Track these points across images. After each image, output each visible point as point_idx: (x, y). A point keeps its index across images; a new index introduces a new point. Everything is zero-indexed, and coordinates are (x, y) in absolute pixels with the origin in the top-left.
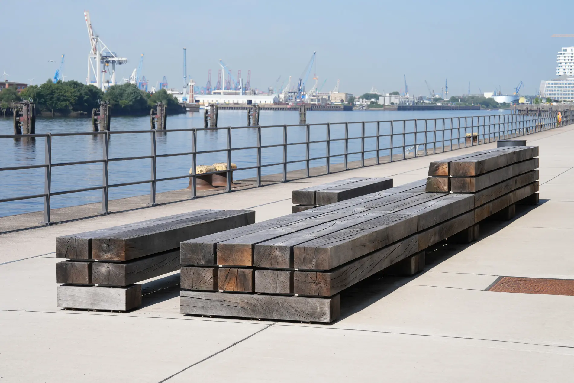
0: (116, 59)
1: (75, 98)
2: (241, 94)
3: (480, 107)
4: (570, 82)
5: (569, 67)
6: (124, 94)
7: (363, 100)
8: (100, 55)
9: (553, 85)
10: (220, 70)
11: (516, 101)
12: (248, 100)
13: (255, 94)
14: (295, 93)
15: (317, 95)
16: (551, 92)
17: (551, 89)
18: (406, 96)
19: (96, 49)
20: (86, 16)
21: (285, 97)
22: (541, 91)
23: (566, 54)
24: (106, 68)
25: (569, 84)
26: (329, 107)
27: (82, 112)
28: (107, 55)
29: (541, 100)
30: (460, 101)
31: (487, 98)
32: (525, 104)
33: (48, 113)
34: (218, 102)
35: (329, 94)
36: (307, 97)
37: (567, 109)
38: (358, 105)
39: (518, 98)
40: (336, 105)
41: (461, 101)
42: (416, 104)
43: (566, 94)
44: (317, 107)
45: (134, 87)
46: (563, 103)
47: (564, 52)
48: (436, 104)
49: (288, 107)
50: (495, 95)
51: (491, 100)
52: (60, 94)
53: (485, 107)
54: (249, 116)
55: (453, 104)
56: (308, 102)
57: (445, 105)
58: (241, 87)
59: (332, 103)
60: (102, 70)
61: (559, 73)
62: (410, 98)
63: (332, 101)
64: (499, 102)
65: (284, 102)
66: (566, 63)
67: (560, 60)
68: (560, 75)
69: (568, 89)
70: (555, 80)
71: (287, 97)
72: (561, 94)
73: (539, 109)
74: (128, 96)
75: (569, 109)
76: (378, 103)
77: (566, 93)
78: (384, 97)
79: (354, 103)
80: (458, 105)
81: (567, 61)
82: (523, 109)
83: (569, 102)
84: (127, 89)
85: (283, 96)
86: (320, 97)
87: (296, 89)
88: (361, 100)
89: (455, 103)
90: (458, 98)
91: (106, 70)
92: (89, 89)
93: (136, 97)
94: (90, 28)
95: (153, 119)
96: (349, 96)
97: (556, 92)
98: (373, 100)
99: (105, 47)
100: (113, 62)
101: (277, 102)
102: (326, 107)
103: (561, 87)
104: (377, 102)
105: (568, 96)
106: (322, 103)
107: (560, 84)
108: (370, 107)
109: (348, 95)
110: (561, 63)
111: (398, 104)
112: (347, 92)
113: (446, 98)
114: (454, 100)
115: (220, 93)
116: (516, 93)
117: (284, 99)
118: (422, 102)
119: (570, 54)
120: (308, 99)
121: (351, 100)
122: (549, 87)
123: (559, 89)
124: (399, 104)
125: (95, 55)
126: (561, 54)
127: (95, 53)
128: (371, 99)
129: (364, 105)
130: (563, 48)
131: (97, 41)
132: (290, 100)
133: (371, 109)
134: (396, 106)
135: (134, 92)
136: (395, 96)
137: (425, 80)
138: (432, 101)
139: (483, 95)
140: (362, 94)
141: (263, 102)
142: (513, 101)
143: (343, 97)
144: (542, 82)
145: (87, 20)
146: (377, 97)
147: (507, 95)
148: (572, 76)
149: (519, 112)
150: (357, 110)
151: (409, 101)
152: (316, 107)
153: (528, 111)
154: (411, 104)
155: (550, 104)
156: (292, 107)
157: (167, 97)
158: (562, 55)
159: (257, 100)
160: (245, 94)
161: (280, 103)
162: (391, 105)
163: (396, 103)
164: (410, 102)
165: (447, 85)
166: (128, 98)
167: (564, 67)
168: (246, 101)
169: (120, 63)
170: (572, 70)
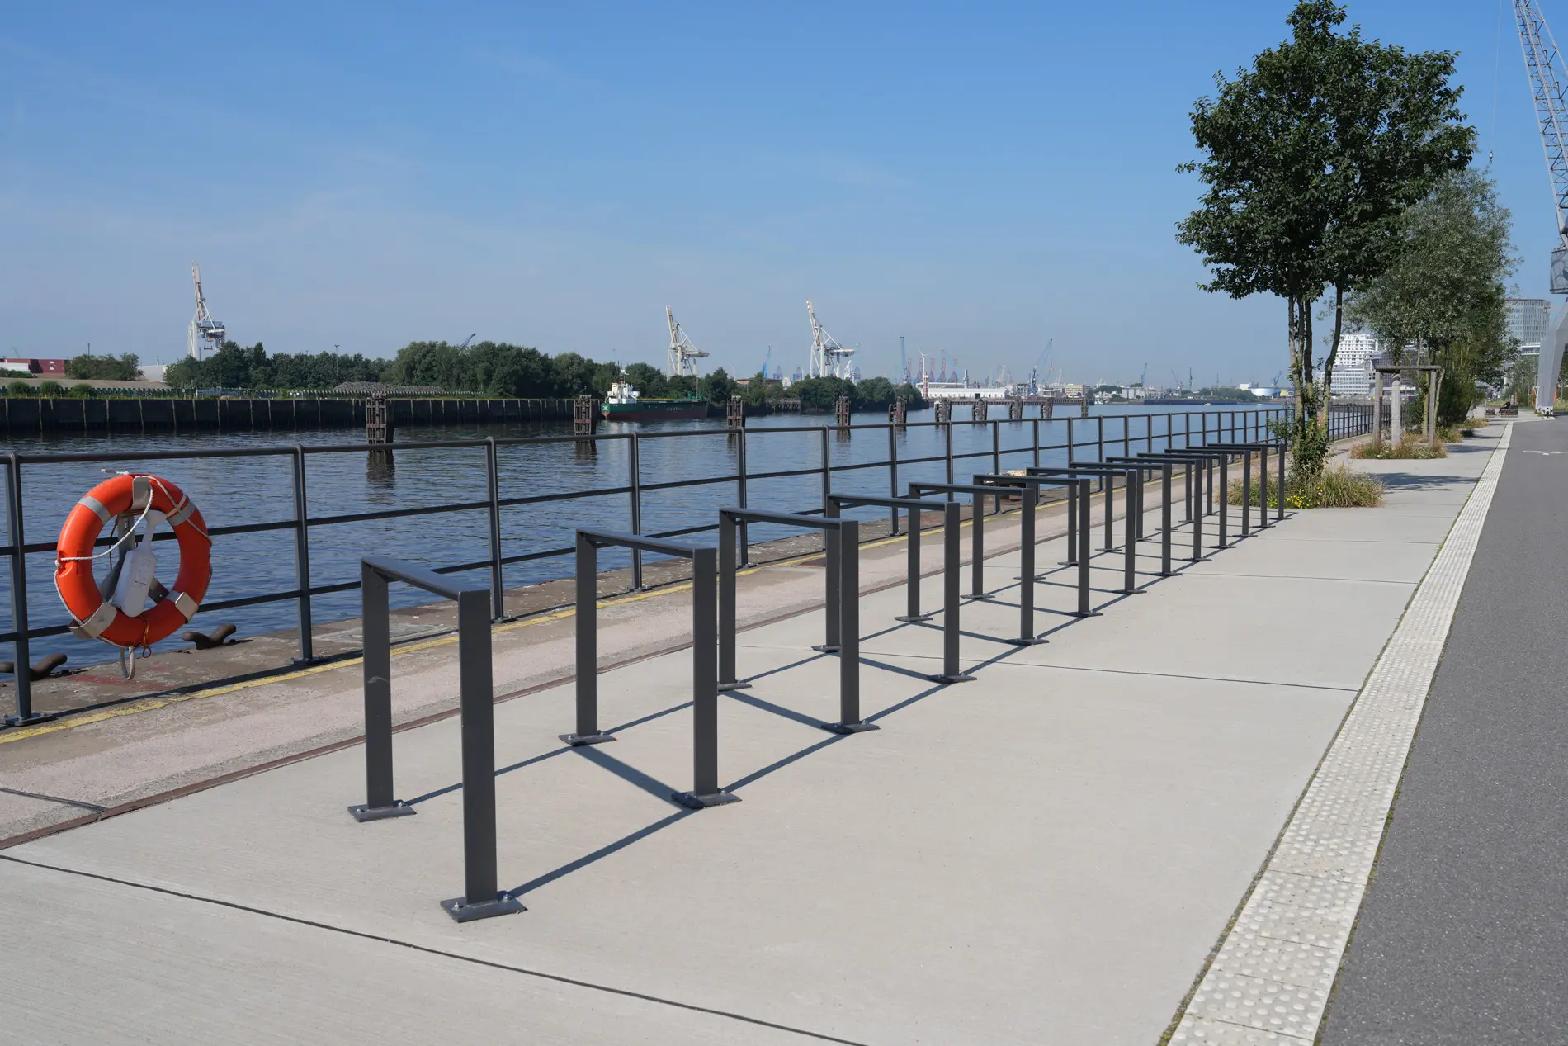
0: (841, 350)
2: (965, 386)
3: (1236, 400)
4: (1349, 373)
8: (824, 346)
11: (1277, 395)
12: (975, 394)
13: (983, 387)
14: (1027, 385)
15: (1051, 387)
18: (1153, 388)
19: (819, 341)
20: (808, 304)
21: (1013, 390)
24: (830, 360)
26: (1064, 401)
28: (832, 347)
30: (1211, 393)
31: (1243, 390)
33: (812, 409)
35: (1064, 386)
36: (1040, 390)
38: (1098, 399)
40: (1072, 399)
41: (1213, 394)
42: (1164, 397)
43: (1346, 387)
46: (1342, 396)
48: (1186, 397)
50: (1252, 387)
51: (1248, 393)
53: (1241, 400)
54: (1011, 412)
55: (1205, 397)
57: (1196, 398)
60: (826, 362)
62: (1157, 391)
63: (1067, 395)
64: (1257, 395)
65: (1017, 396)
66: (1343, 352)
69: (1347, 381)
71: (1017, 390)
72: (1339, 387)
76: (1121, 397)
77: (1346, 385)
78: (1128, 389)
79: (1093, 396)
80: (1211, 399)
81: (1343, 350)
85: (1010, 389)
86: (1054, 390)
87: (1028, 382)
88: (1100, 393)
89: (1207, 396)
90: (1209, 389)
91: (830, 363)
94: (813, 318)
95: (892, 414)
97: (1336, 385)
98: (1114, 393)
99: (830, 338)
100: (838, 354)
101: (1008, 396)
102: (1061, 401)
104: (1119, 396)
105: (1351, 389)
106: (1057, 397)
108: (1112, 400)
111: (1144, 397)
113: (1194, 390)
114: (1205, 392)
116: (1275, 385)
118: (1170, 395)
119: (1347, 342)
120: (1042, 392)
121: (1090, 392)
124: (1146, 397)
127: (819, 346)
131: (820, 332)
132: (1023, 393)
133: (1114, 401)
136: (1139, 388)
138: (1182, 394)
139: (1237, 386)
140: (1100, 386)
141: (993, 396)
143: (1079, 388)
145: (809, 309)
146: (1118, 389)
147: (1265, 387)
151: (1156, 394)
152: (1052, 401)
154: (1159, 398)
156: (1027, 402)
157: (910, 391)
159: (986, 393)
160: (971, 387)
162: (1135, 398)
163: (1142, 397)
164: (1158, 395)
165: (1192, 375)
168: (973, 395)
169: (846, 355)
170: (1351, 360)
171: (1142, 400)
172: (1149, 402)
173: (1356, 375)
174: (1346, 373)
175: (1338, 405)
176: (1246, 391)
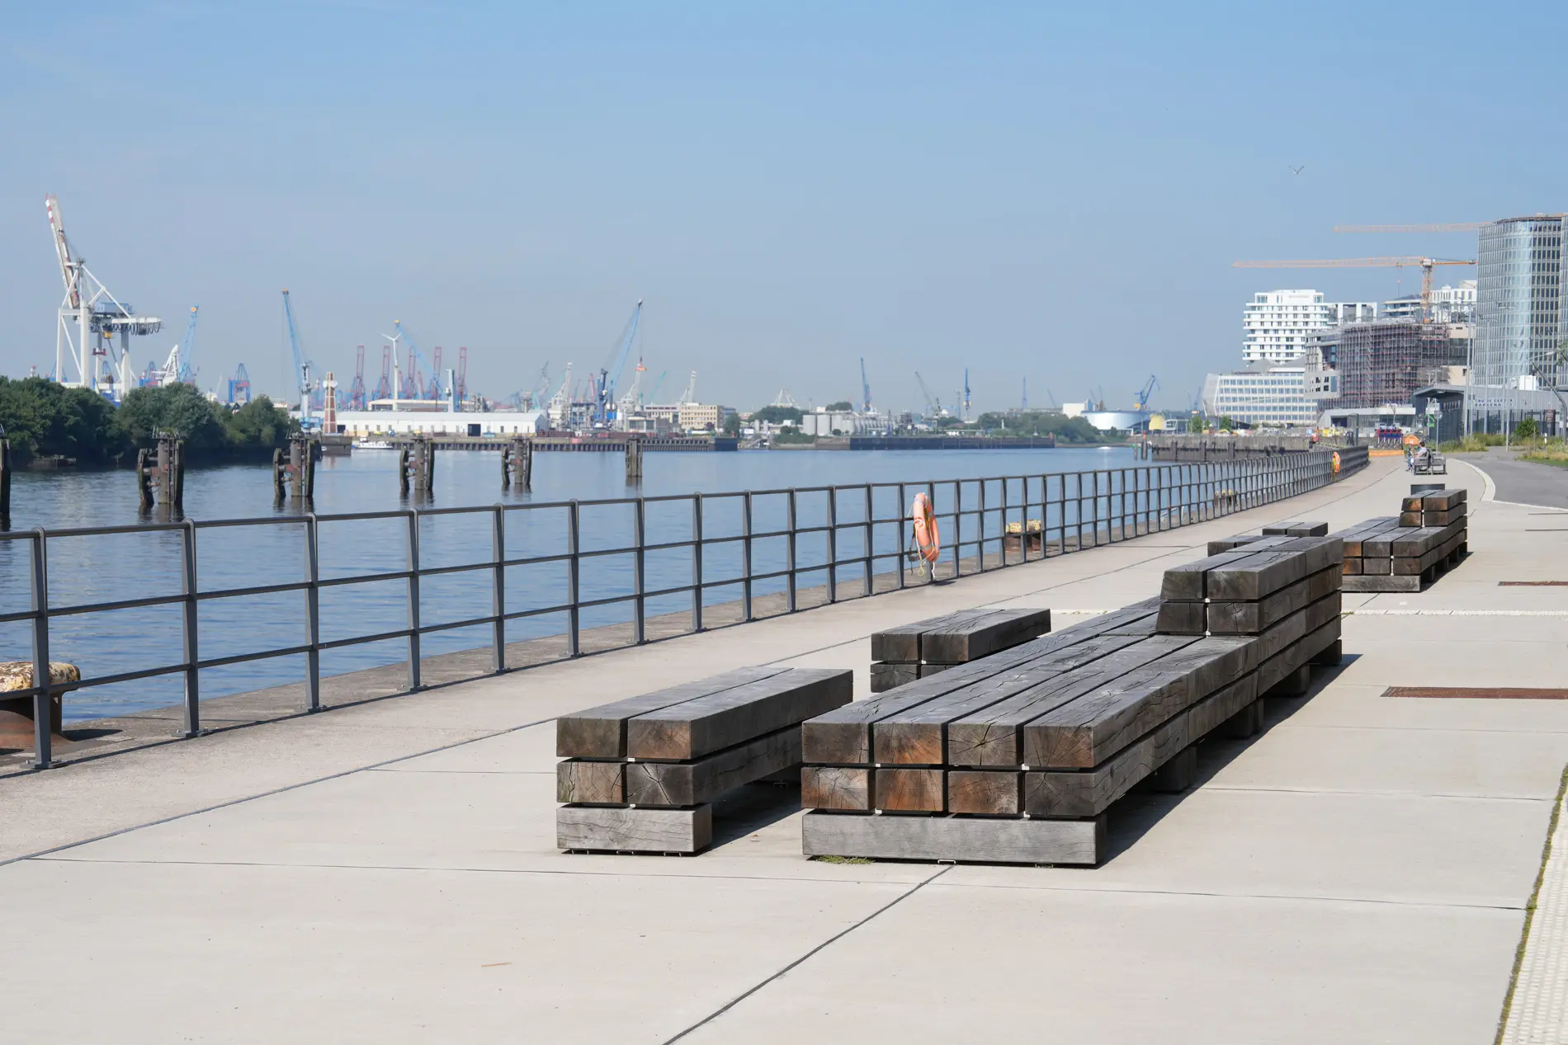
0: (130, 320)
1: (43, 421)
2: (451, 408)
3: (1053, 441)
4: (1276, 377)
5: (1274, 342)
6: (166, 410)
7: (761, 422)
8: (90, 309)
9: (1237, 386)
10: (388, 347)
11: (1142, 426)
12: (469, 425)
13: (486, 409)
14: (588, 405)
15: (645, 410)
16: (1232, 404)
17: (1232, 395)
18: (871, 413)
19: (78, 296)
20: (50, 209)
21: (563, 416)
22: (1208, 402)
23: (1265, 308)
24: (105, 343)
25: (1273, 382)
26: (678, 442)
27: (62, 457)
28: (109, 311)
29: (1207, 424)
30: (1003, 424)
31: (1070, 416)
32: (1164, 432)
34: (393, 431)
35: (675, 408)
36: (619, 416)
37: (1272, 444)
38: (749, 438)
39: (1146, 418)
40: (695, 437)
41: (1005, 426)
42: (894, 433)
43: (1268, 409)
44: (649, 442)
45: (191, 394)
46: (1260, 430)
47: (1261, 304)
48: (945, 433)
49: (575, 441)
50: (1090, 411)
51: (1081, 422)
52: (7, 411)
53: (1067, 440)
54: (506, 466)
55: (986, 433)
56: (622, 429)
57: (967, 436)
58: (452, 391)
59: (684, 430)
60: (95, 350)
61: (1249, 354)
62: (880, 417)
63: (683, 427)
64: (1099, 428)
65: (560, 430)
66: (1266, 331)
67: (1252, 324)
68: (1252, 361)
69: (1271, 395)
70: (1240, 374)
71: (569, 416)
72: (1255, 408)
73: (1205, 444)
74: (177, 416)
75: (1277, 445)
76: (801, 432)
77: (1268, 404)
78: (817, 414)
79: (740, 430)
80: (999, 437)
81: (1267, 326)
82: (1165, 446)
83: (1277, 427)
84: (173, 400)
85: (557, 414)
86: (654, 417)
87: (592, 396)
88: (757, 423)
89: (993, 430)
90: (999, 416)
91: (104, 350)
92: (78, 400)
93: (198, 419)
94: (61, 240)
95: (281, 474)
96: (727, 414)
97: (1244, 404)
98: (787, 423)
99: (103, 288)
100: (122, 327)
101: (544, 429)
102: (670, 442)
103: (1254, 391)
104: (797, 429)
105: (1272, 413)
106: (659, 432)
107: (1253, 382)
108: (781, 443)
109: (724, 411)
110: (1253, 331)
111: (850, 433)
112: (720, 404)
113: (965, 417)
114: (989, 422)
115: (389, 408)
116: (1142, 404)
117: (560, 422)
118: (909, 427)
119: (1276, 309)
120: (623, 421)
121: (733, 423)
122: (1227, 390)
123: (1252, 395)
124: (855, 433)
125: (76, 310)
126: (1253, 308)
127: (75, 305)
128: (782, 422)
129: (765, 435)
130: (1257, 294)
131: (80, 275)
132: (576, 423)
133: (783, 445)
134: (847, 439)
135: (193, 408)
136: (842, 412)
137: (916, 373)
138: (936, 426)
139: (1061, 409)
140: (759, 409)
141: (509, 431)
142: (1135, 425)
143: (712, 415)
144: (1210, 377)
145: (52, 220)
146: (797, 415)
147: (1118, 409)
148: (1281, 363)
149: (1155, 452)
150: (747, 449)
151: (877, 427)
152: (644, 442)
153: (1177, 449)
154: (884, 434)
155: (1232, 433)
156: (585, 443)
157: (274, 419)
158: (1257, 312)
159: (492, 424)
160: (459, 408)
161: (552, 432)
162: (832, 435)
163: (847, 432)
164: (879, 429)
165: (969, 386)
166: (175, 422)
167: (1260, 341)
168: (464, 429)
169: (142, 331)
170: (1283, 350)
171: (846, 441)
172: (860, 443)
173: (1293, 382)
174: (1270, 378)
175: (1248, 450)
176: (1076, 419)
